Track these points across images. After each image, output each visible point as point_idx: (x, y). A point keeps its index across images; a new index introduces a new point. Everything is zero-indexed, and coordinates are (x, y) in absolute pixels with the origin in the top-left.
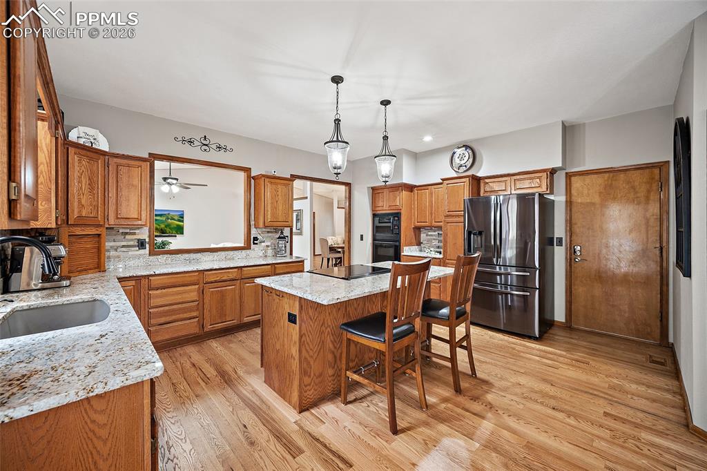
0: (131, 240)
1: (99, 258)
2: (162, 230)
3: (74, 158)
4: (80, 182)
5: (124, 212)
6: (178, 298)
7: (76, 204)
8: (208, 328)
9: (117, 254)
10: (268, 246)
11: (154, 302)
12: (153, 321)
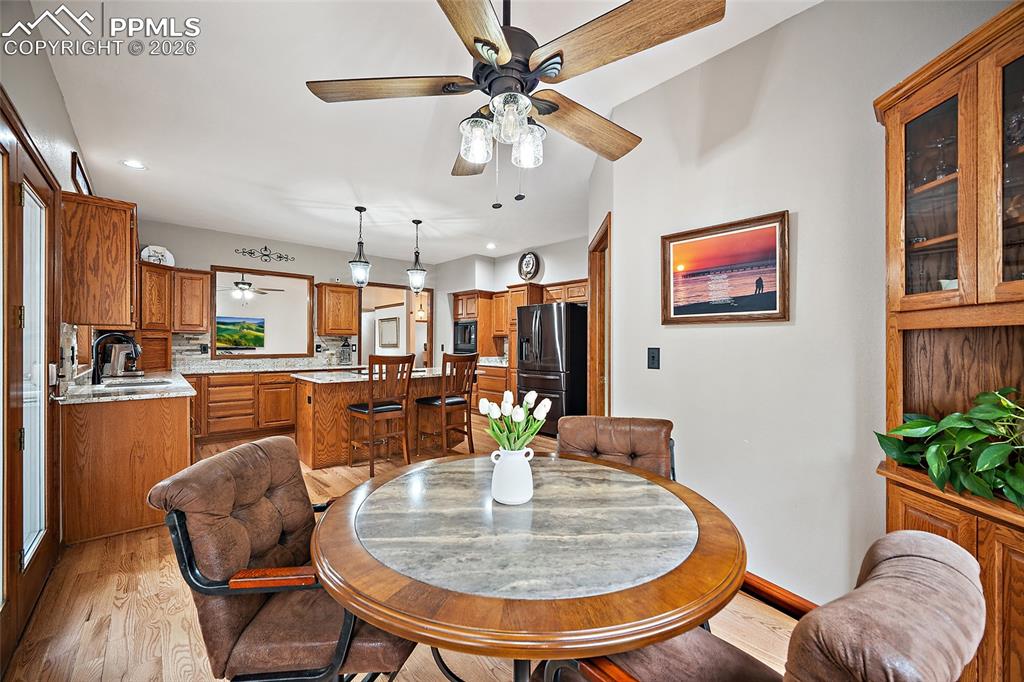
0: (195, 344)
1: (166, 358)
3: (146, 275)
4: (151, 294)
5: (187, 319)
6: (235, 396)
7: (148, 313)
8: (263, 425)
9: (181, 357)
10: (332, 354)
11: (212, 397)
12: (212, 414)
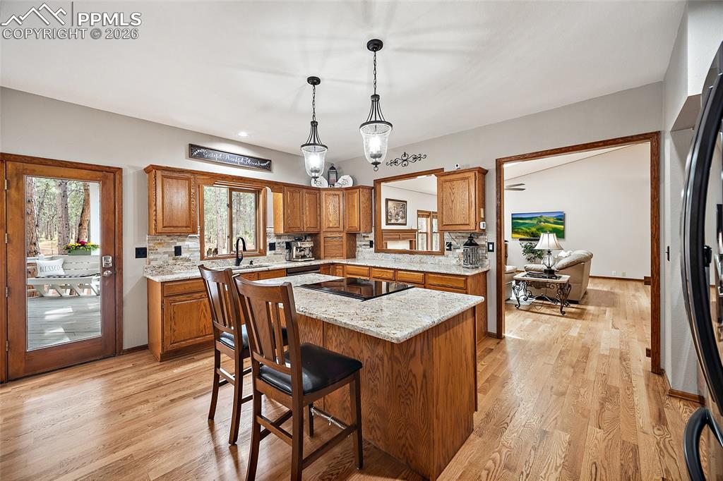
0: (367, 240)
1: (343, 250)
2: (532, 233)
4: (329, 208)
5: (351, 223)
